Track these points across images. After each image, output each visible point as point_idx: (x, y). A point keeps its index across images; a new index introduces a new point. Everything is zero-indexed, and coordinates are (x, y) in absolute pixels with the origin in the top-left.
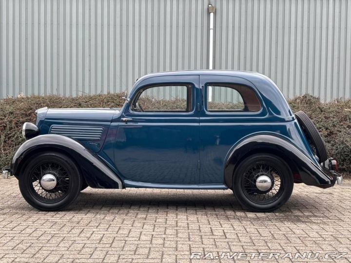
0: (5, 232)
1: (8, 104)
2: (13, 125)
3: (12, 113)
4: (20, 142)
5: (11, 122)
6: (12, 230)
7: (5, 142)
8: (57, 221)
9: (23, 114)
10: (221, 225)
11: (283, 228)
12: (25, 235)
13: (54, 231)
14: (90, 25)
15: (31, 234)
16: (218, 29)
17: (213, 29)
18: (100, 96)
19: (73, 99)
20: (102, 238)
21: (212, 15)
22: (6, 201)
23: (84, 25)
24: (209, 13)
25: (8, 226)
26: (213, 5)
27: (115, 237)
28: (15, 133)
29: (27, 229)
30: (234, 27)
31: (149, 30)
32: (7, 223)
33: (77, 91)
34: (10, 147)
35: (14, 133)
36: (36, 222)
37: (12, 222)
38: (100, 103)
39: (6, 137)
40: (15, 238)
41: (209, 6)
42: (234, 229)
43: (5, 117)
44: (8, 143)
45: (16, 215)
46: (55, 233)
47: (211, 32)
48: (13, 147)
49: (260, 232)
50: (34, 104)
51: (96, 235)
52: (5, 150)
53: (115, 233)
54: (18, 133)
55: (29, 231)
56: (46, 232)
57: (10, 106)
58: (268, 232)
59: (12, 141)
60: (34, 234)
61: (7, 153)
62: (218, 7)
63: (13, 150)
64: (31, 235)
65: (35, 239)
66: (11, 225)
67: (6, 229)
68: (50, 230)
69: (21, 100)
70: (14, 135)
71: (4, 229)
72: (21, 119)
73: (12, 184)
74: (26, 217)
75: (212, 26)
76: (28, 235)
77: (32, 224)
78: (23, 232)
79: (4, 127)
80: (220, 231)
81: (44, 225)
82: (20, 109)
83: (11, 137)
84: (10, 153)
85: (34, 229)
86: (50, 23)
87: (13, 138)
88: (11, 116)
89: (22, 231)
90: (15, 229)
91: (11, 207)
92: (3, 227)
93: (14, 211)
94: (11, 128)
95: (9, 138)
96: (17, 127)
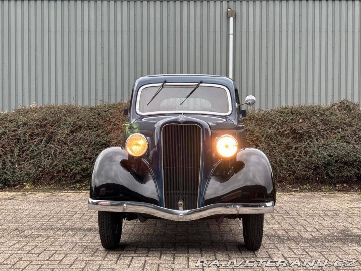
0: (31, 259)
1: (21, 114)
2: (27, 137)
3: (25, 124)
4: (35, 156)
5: (24, 134)
6: (38, 257)
7: (19, 155)
8: (88, 244)
9: (37, 125)
10: (277, 249)
11: (350, 251)
12: (55, 263)
13: (87, 257)
14: (102, 31)
15: (61, 261)
16: (238, 34)
17: (233, 34)
18: (120, 105)
19: (91, 109)
20: (144, 265)
21: (231, 19)
22: (26, 221)
23: (96, 31)
24: (228, 18)
25: (33, 252)
26: (232, 9)
27: (159, 265)
28: (30, 146)
29: (56, 255)
30: (254, 32)
31: (165, 36)
32: (31, 248)
33: (96, 100)
34: (24, 161)
35: (28, 146)
36: (64, 247)
37: (36, 246)
38: (121, 113)
39: (19, 150)
40: (44, 266)
41: (229, 10)
42: (295, 254)
43: (19, 128)
44: (22, 157)
45: (40, 238)
46: (88, 259)
47: (231, 37)
48: (28, 161)
49: (326, 256)
50: (49, 114)
51: (137, 262)
52: (18, 164)
53: (157, 259)
54: (33, 146)
55: (58, 257)
56: (79, 259)
57: (23, 117)
58: (336, 257)
59: (27, 154)
60: (65, 261)
61: (21, 168)
62: (238, 11)
63: (28, 164)
64: (61, 263)
65: (67, 267)
66: (37, 251)
67: (32, 256)
68: (82, 256)
69: (35, 111)
70: (29, 148)
71: (29, 255)
72: (36, 131)
73: (28, 202)
74: (51, 240)
75: (231, 31)
76: (58, 262)
77: (60, 249)
78: (52, 259)
79: (18, 139)
80: (279, 256)
81: (74, 249)
82: (34, 120)
83: (25, 150)
84: (24, 168)
85: (63, 255)
86: (60, 30)
87: (28, 152)
88: (25, 127)
89: (50, 258)
90: (42, 255)
91: (32, 228)
92: (27, 253)
93: (36, 233)
94: (25, 141)
95: (23, 151)
96: (32, 139)
